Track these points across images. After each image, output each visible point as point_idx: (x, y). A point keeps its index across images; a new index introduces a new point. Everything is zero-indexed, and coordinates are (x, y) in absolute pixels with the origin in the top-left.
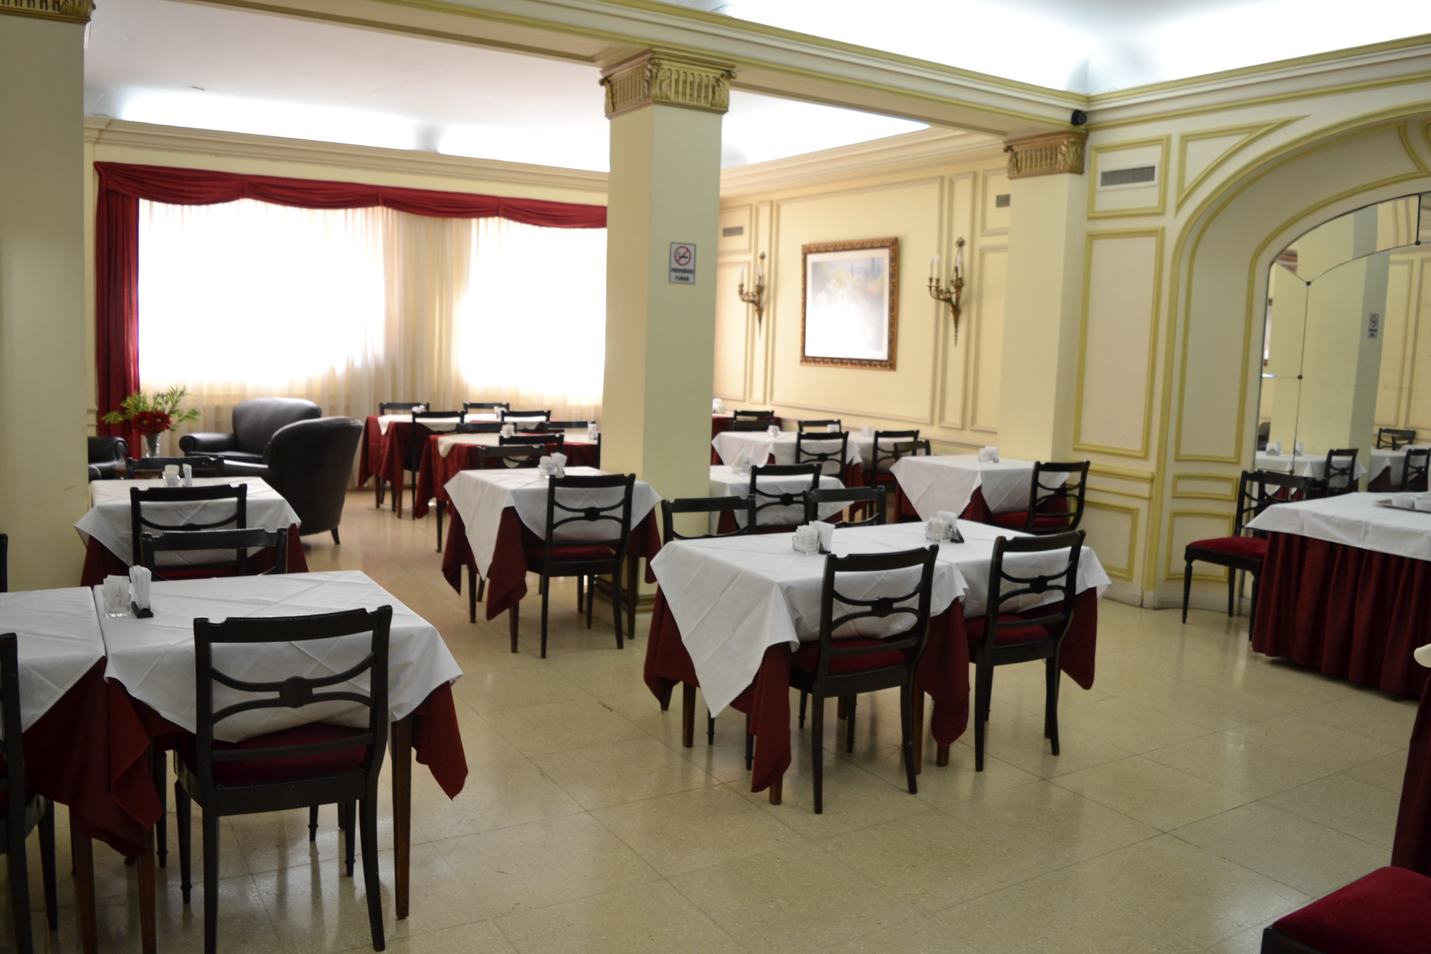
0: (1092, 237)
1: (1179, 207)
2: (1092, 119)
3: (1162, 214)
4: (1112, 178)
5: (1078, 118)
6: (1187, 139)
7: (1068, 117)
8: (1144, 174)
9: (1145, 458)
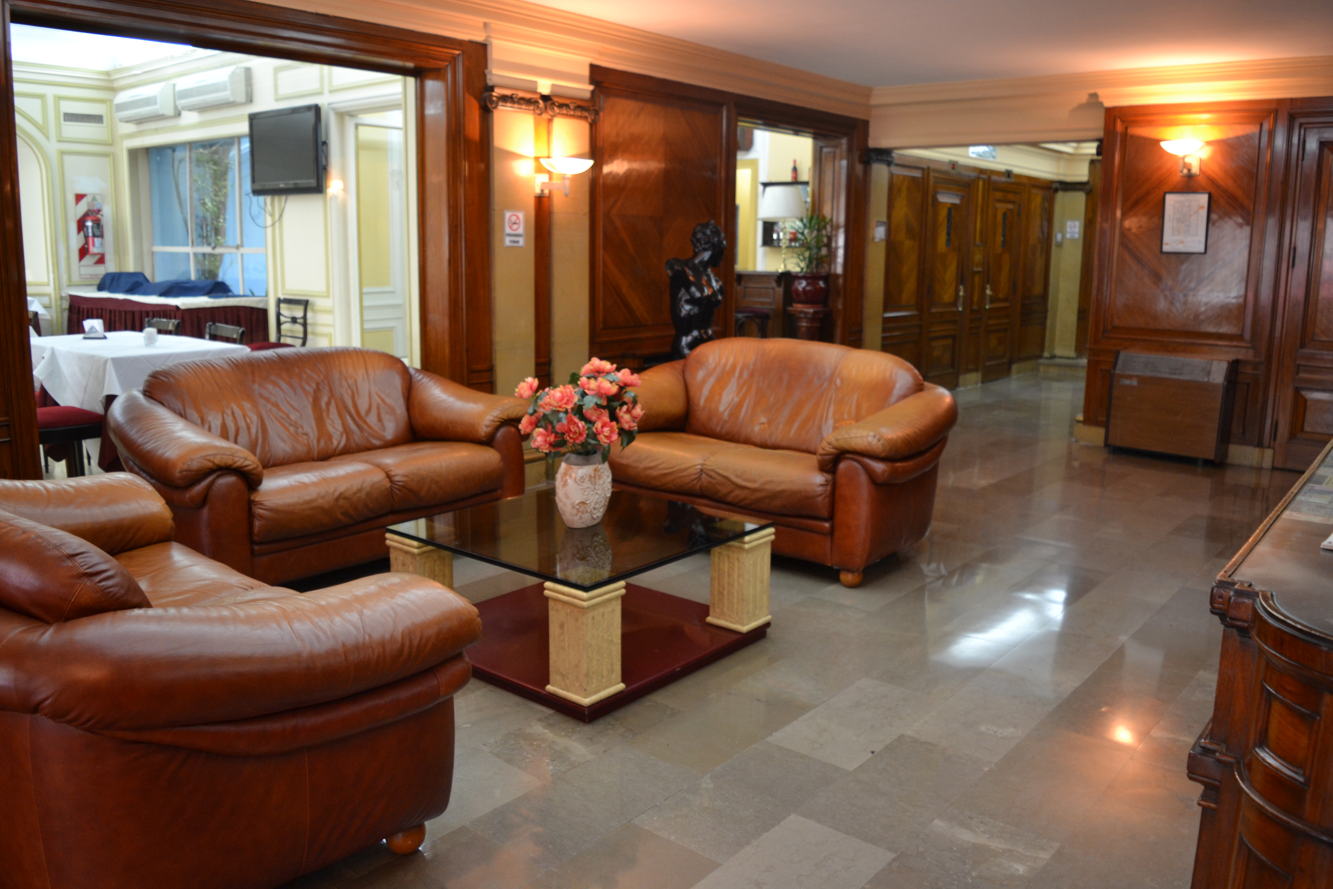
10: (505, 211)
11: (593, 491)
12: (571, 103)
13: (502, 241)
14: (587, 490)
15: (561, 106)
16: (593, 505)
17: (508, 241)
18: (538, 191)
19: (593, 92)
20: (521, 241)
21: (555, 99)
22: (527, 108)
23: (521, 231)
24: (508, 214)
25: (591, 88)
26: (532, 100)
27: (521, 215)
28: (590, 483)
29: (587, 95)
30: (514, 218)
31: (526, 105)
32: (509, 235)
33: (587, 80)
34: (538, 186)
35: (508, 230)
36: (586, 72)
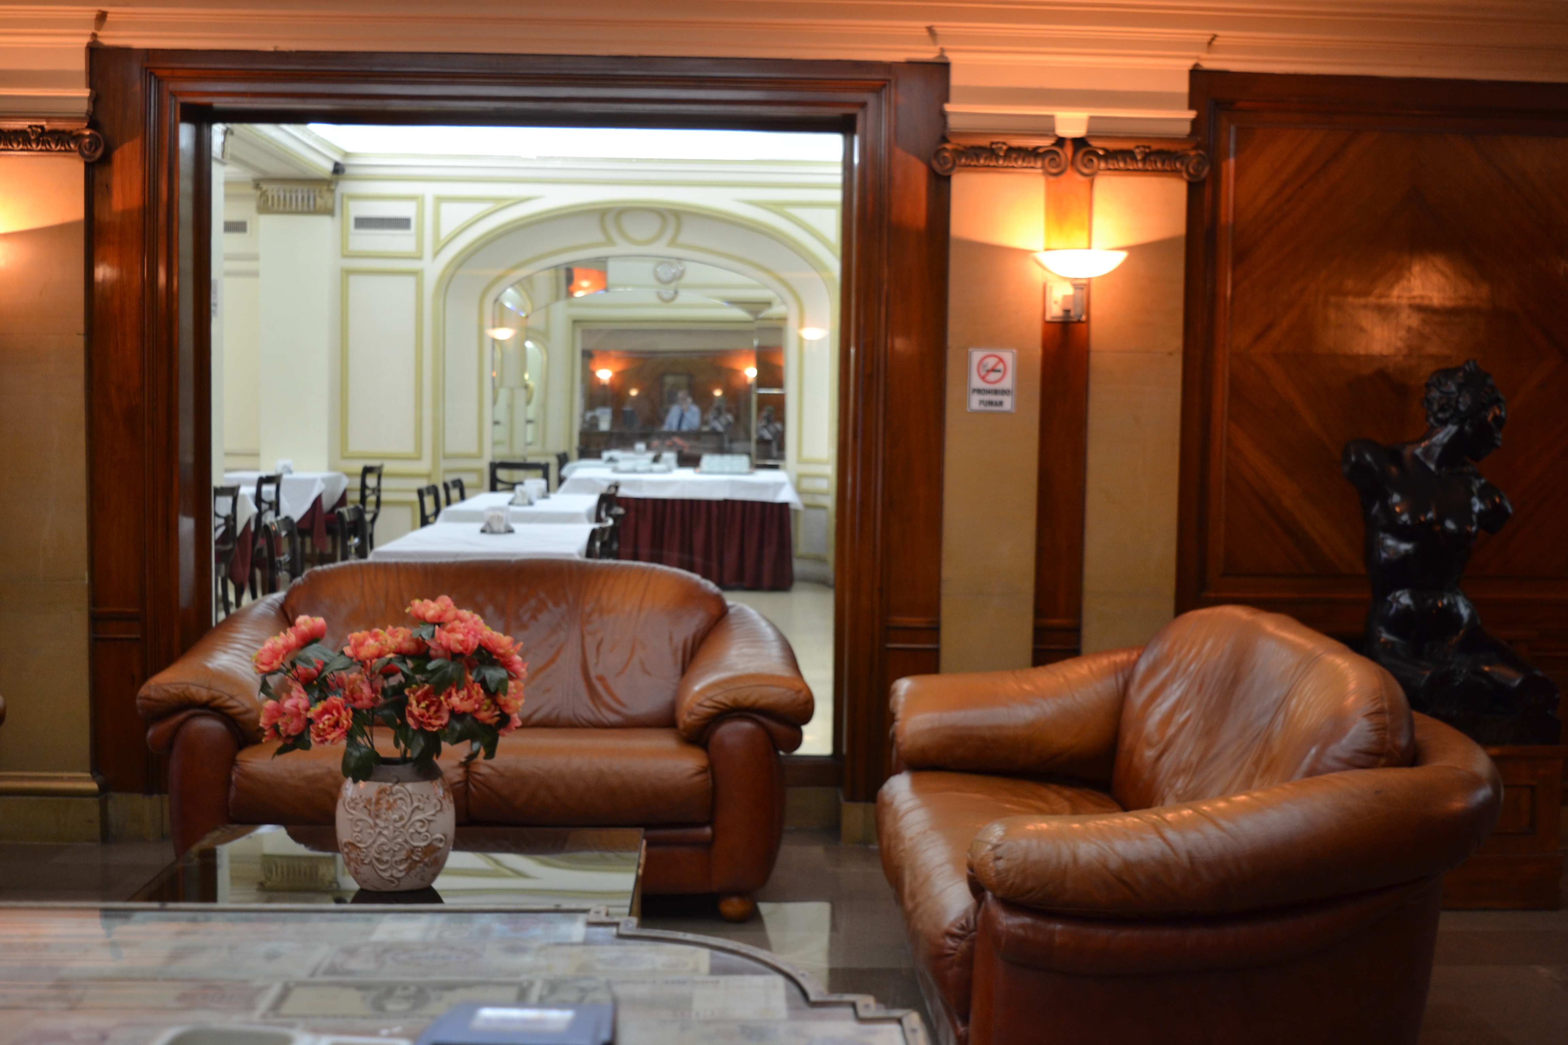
0: (348, 273)
1: (436, 254)
2: (348, 171)
3: (419, 258)
4: (363, 223)
5: (338, 169)
6: (440, 200)
7: (330, 167)
8: (402, 223)
9: (418, 458)
10: (970, 350)
11: (371, 828)
12: (1138, 147)
13: (965, 401)
14: (360, 823)
15: (1110, 155)
16: (373, 853)
17: (975, 402)
18: (1055, 311)
19: (1194, 122)
20: (1008, 403)
21: (1094, 143)
22: (1025, 165)
23: (1007, 383)
24: (977, 355)
25: (1192, 114)
26: (1041, 151)
27: (1008, 357)
28: (366, 811)
29: (1186, 129)
30: (991, 362)
31: (1024, 160)
32: (979, 391)
33: (1185, 101)
34: (1056, 302)
35: (976, 382)
36: (1183, 86)
